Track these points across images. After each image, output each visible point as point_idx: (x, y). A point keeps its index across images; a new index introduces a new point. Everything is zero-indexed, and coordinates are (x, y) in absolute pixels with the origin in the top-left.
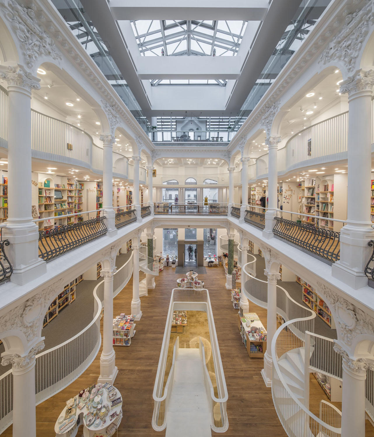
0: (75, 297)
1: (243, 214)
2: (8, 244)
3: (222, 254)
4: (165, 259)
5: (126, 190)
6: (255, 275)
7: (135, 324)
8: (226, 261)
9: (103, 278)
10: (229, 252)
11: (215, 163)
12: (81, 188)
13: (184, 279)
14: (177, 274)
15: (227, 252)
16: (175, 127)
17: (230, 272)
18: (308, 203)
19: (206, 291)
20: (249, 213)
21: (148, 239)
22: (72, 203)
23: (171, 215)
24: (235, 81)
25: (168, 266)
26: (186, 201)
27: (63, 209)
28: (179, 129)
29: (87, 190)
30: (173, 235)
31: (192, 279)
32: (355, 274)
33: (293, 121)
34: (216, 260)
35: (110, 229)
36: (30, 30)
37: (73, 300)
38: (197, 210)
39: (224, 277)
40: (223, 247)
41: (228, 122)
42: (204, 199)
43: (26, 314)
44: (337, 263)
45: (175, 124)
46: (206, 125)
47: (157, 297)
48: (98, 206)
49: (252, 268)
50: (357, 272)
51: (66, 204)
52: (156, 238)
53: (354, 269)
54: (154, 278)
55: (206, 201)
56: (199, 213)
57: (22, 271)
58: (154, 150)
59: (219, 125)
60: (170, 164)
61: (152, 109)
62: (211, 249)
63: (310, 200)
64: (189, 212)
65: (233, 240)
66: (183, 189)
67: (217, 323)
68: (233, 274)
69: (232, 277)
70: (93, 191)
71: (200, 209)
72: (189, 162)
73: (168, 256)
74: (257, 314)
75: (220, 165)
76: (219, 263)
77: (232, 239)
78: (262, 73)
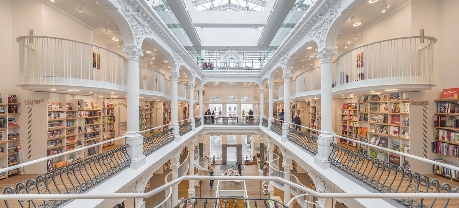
0: (150, 185)
1: (270, 124)
2: (129, 146)
3: (256, 155)
4: (212, 159)
5: (182, 106)
6: (279, 168)
7: (192, 205)
8: (258, 160)
9: (171, 170)
10: (261, 153)
11: (250, 85)
12: (152, 106)
13: (227, 173)
14: (221, 170)
15: (260, 153)
16: (219, 56)
17: (261, 168)
18: (313, 118)
19: (243, 181)
20: (274, 124)
21: (199, 144)
22: (148, 118)
23: (217, 125)
24: (263, 28)
25: (214, 164)
26: (228, 114)
27: (143, 123)
28: (222, 58)
29: (156, 108)
30: (218, 140)
31: (233, 173)
32: (323, 161)
33: (302, 60)
34: (251, 159)
35: (176, 137)
36: (139, 23)
37: (149, 187)
38: (236, 121)
39: (257, 172)
40: (256, 149)
41: (260, 55)
42: (242, 112)
43: (137, 187)
44: (316, 156)
45: (219, 54)
46: (243, 55)
47: (207, 187)
48: (164, 120)
49: (276, 164)
50: (324, 160)
51: (145, 119)
52: (205, 143)
53: (323, 159)
54: (204, 173)
55: (243, 114)
56: (238, 123)
57: (136, 161)
58: (204, 76)
59: (253, 55)
60: (215, 85)
61: (202, 45)
62: (247, 151)
63: (314, 115)
64: (230, 123)
65: (264, 144)
66: (225, 105)
67: (251, 204)
68: (264, 169)
69: (262, 171)
70: (160, 109)
71: (238, 120)
72: (230, 84)
73: (214, 156)
74: (280, 196)
75: (254, 86)
76: (254, 162)
77: (262, 142)
78: (283, 23)
